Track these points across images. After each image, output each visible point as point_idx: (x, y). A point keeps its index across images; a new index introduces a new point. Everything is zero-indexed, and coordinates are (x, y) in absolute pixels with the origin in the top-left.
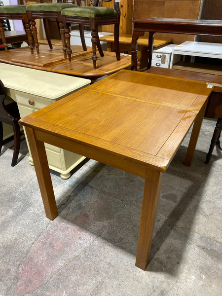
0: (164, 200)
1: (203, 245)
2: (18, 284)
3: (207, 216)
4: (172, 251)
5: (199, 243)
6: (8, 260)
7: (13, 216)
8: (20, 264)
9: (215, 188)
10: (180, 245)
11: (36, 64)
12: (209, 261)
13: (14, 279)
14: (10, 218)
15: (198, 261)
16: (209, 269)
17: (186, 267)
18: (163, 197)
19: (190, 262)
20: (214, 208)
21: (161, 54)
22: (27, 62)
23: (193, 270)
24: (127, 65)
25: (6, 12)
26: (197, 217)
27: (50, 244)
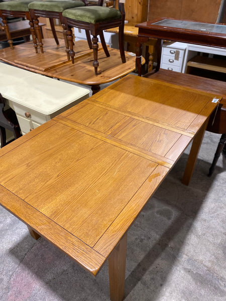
0: (158, 216)
1: (189, 268)
2: (9, 294)
3: (199, 237)
4: (157, 272)
5: (186, 265)
6: (2, 269)
7: (11, 224)
8: (12, 275)
9: (213, 205)
10: (166, 267)
11: (38, 68)
12: (193, 286)
13: (5, 289)
14: (7, 226)
15: (182, 285)
16: (191, 293)
17: (168, 290)
18: (157, 212)
19: (174, 285)
20: (208, 227)
21: (175, 50)
22: (29, 65)
23: (174, 294)
24: (132, 70)
25: (9, 9)
26: (189, 237)
27: (41, 256)
